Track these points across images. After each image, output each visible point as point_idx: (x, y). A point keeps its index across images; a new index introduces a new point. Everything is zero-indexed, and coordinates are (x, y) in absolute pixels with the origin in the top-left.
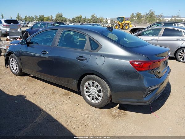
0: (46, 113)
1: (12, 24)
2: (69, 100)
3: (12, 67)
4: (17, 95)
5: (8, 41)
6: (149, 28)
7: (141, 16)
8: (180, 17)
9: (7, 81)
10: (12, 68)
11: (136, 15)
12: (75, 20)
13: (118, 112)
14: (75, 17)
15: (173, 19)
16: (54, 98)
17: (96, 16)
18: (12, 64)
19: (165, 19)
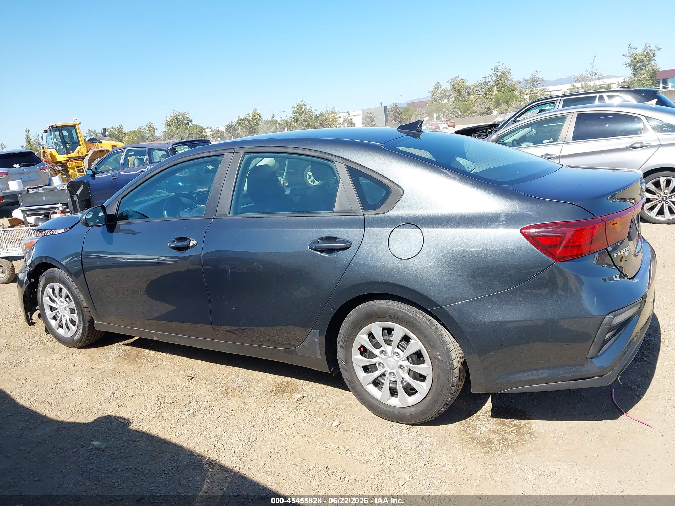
0: (225, 470)
1: (17, 166)
2: (296, 409)
3: (55, 318)
4: (95, 418)
5: (17, 228)
6: (515, 121)
7: (468, 89)
8: (602, 78)
9: (41, 373)
10: (53, 323)
11: (449, 88)
12: (235, 130)
13: (494, 427)
14: (236, 120)
15: (578, 85)
16: (240, 410)
17: (308, 108)
18: (54, 305)
19: (551, 88)
